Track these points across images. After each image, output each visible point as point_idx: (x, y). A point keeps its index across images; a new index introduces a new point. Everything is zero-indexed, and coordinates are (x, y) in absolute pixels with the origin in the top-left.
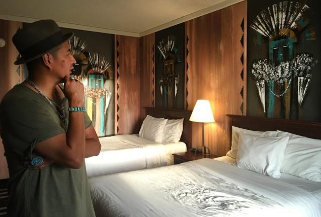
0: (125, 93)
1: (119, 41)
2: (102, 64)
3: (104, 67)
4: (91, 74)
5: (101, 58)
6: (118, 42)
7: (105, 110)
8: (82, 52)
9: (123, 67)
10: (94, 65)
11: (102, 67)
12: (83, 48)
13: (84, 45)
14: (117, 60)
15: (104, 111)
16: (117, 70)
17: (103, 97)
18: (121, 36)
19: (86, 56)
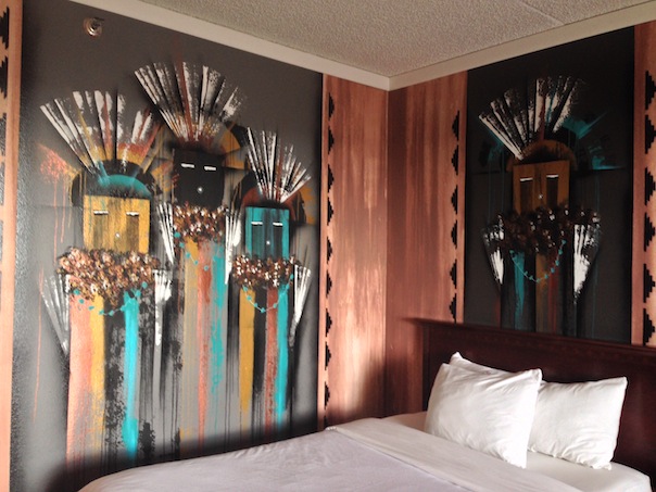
0: (349, 273)
1: (335, 98)
2: (285, 172)
3: (290, 182)
4: (254, 205)
5: (282, 150)
6: (331, 101)
7: (293, 333)
8: (228, 124)
9: (344, 183)
10: (263, 174)
11: (284, 182)
12: (230, 110)
13: (233, 103)
14: (327, 160)
15: (289, 335)
16: (328, 195)
17: (287, 287)
18: (340, 80)
19: (239, 141)
